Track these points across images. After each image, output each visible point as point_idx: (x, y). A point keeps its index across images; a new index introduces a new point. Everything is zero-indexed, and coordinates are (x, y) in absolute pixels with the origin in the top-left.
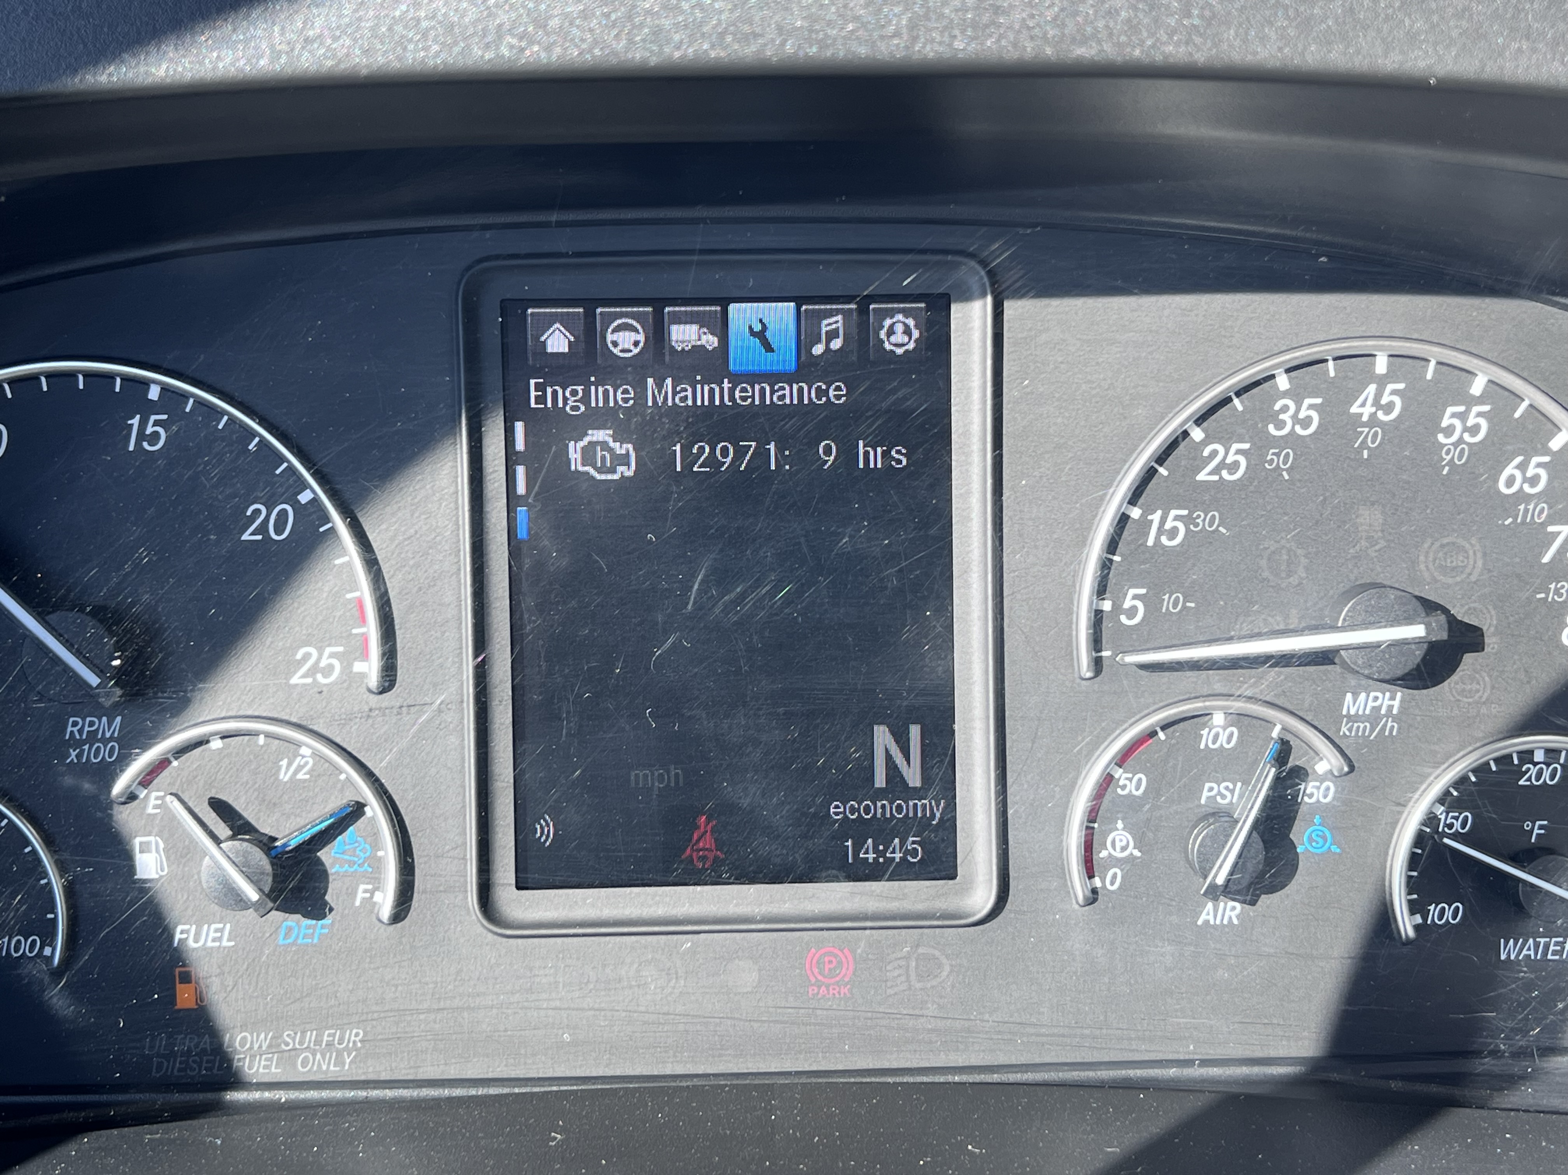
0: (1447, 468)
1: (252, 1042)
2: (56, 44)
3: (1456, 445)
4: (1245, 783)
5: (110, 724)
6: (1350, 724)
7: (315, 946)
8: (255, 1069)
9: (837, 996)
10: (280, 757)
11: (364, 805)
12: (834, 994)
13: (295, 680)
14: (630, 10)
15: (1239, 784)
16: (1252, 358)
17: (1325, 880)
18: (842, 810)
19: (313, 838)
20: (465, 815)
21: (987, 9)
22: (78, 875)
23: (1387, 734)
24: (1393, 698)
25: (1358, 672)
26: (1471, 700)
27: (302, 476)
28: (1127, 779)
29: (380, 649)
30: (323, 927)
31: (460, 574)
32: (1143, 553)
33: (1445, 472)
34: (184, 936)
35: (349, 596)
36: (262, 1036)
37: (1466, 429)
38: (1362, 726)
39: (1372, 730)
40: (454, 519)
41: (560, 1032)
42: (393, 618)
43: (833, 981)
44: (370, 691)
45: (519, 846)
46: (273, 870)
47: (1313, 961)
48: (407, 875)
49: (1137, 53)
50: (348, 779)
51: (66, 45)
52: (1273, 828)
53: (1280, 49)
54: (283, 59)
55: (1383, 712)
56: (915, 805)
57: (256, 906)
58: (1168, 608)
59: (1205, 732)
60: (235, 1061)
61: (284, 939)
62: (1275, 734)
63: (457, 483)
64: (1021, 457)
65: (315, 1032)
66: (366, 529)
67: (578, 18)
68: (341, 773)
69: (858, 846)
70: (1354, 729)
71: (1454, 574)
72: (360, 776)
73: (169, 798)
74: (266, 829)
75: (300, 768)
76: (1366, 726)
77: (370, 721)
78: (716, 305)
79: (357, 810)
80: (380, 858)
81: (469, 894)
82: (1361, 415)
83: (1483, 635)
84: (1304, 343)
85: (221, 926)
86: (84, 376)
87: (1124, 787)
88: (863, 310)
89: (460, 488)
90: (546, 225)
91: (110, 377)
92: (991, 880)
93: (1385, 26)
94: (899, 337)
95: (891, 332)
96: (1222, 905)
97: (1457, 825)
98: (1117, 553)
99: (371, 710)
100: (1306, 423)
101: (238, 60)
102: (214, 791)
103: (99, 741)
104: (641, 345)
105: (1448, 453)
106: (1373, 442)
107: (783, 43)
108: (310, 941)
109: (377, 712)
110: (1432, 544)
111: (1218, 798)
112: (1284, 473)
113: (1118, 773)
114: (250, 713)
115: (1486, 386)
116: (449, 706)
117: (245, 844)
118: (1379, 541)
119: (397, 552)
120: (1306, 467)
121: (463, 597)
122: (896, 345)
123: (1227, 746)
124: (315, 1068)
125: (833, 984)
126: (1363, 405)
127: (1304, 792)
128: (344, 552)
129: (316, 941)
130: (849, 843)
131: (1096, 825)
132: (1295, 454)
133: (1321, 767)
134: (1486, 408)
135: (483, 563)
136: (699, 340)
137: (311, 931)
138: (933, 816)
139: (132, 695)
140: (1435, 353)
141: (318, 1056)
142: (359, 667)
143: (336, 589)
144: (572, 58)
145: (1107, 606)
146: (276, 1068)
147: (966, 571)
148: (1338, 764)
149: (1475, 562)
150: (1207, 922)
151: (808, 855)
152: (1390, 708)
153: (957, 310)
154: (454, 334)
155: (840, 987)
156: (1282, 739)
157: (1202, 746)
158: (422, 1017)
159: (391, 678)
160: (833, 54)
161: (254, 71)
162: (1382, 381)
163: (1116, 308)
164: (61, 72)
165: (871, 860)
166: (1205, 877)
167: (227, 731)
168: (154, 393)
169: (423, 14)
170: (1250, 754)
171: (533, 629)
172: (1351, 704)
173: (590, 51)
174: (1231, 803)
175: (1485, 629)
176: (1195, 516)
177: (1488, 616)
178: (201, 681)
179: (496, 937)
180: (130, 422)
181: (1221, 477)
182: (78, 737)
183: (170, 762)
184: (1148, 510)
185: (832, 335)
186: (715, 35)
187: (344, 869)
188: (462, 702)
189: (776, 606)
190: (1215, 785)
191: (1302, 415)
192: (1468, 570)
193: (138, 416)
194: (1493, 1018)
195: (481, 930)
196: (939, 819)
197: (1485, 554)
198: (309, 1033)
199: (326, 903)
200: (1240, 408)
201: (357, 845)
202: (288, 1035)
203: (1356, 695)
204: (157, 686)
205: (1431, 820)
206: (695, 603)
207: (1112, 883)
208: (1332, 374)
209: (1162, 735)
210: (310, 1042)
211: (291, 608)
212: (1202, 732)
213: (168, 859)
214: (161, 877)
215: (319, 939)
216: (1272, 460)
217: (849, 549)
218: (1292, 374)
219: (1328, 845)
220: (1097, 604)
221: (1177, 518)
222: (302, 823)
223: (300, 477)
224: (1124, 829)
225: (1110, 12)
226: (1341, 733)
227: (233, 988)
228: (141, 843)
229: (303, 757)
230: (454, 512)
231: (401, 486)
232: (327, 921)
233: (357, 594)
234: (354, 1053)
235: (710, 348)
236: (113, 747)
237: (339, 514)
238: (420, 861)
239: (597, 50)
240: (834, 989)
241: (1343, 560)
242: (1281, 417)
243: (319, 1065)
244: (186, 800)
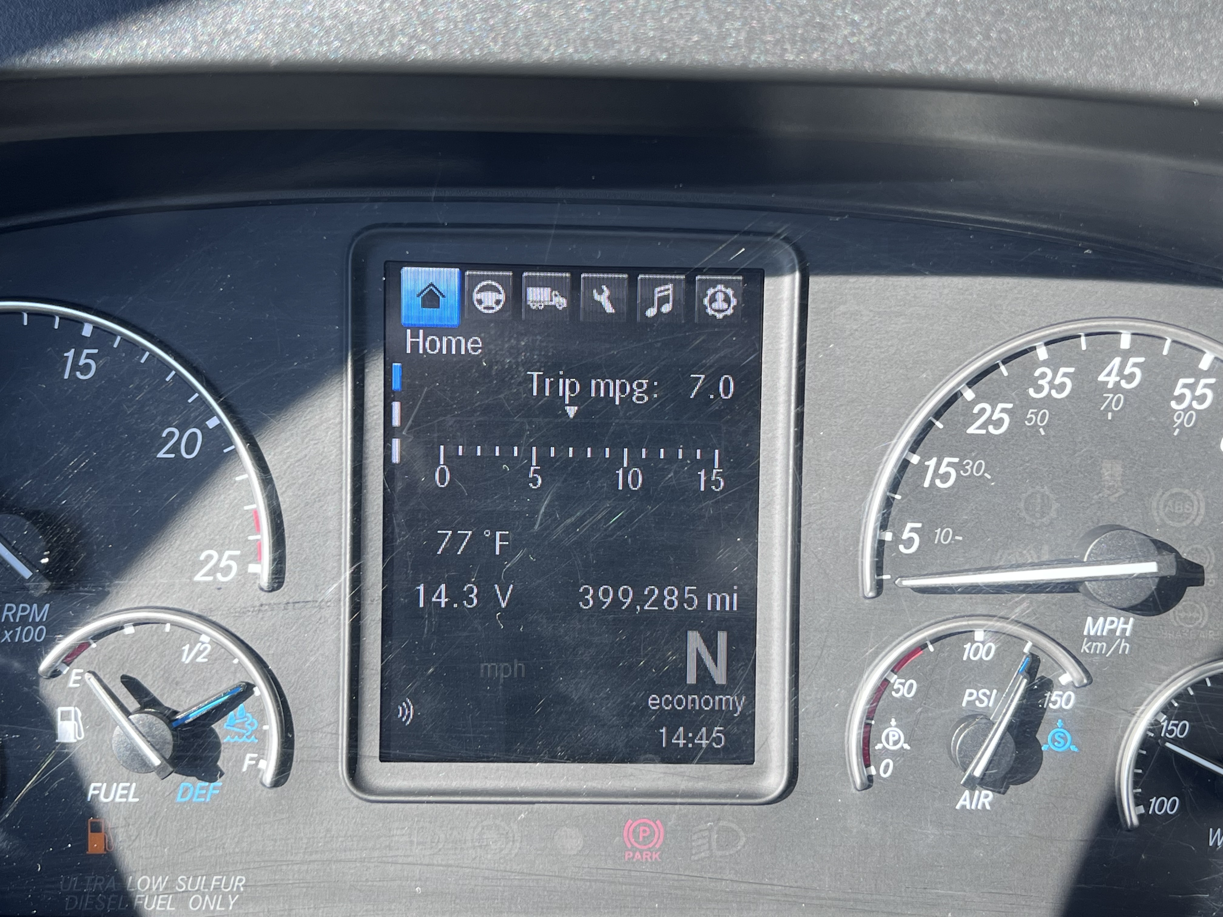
0: (1177, 430)
1: (151, 884)
2: (7, 28)
3: (1185, 411)
4: (1000, 690)
5: (40, 610)
6: (1090, 643)
7: (207, 804)
8: (153, 906)
9: (649, 860)
10: (183, 643)
11: (254, 686)
12: (646, 858)
13: (198, 578)
14: (506, 18)
15: (995, 691)
16: (1017, 332)
17: (1064, 774)
18: (658, 702)
19: (208, 714)
20: (339, 697)
21: (815, 27)
22: (6, 741)
23: (1120, 652)
24: (1126, 623)
25: (1099, 600)
26: (1191, 626)
27: (211, 405)
28: (900, 683)
29: (271, 555)
30: (214, 788)
31: (341, 492)
32: (920, 492)
33: (1176, 434)
34: (97, 792)
35: (246, 508)
36: (160, 879)
37: (1194, 398)
38: (1099, 645)
39: (1108, 649)
40: (338, 445)
41: (413, 884)
42: (284, 530)
43: (646, 848)
44: (262, 589)
45: (383, 726)
46: (174, 740)
47: (1052, 843)
48: (287, 748)
49: (942, 69)
50: (240, 663)
51: (16, 31)
52: (1025, 731)
53: (1066, 70)
54: (204, 49)
55: (1118, 634)
56: (721, 700)
57: (159, 770)
58: (939, 540)
59: (967, 646)
60: (136, 900)
61: (182, 797)
62: (1027, 649)
63: (342, 415)
64: (819, 408)
65: (204, 878)
66: (263, 451)
67: (460, 22)
68: (235, 658)
69: (671, 733)
70: (1093, 647)
71: (1181, 519)
72: (251, 662)
73: (87, 676)
74: (168, 702)
75: (199, 653)
76: (1103, 646)
77: (260, 615)
78: (566, 272)
79: (248, 689)
80: (265, 731)
81: (340, 764)
82: (1107, 383)
83: (1203, 572)
84: (1061, 321)
85: (128, 784)
86: (28, 314)
87: (898, 691)
88: (690, 281)
89: (344, 419)
90: (427, 200)
91: (50, 316)
92: (783, 766)
93: (1157, 53)
94: (720, 304)
95: (713, 300)
96: (977, 792)
97: (1177, 731)
98: (898, 492)
99: (261, 605)
100: (1061, 387)
101: (165, 48)
102: (126, 670)
103: (30, 624)
104: (502, 303)
105: (1179, 417)
106: (1116, 406)
107: (637, 50)
108: (203, 800)
109: (267, 607)
110: (1163, 493)
111: (977, 703)
112: (1041, 430)
113: (893, 678)
114: (159, 604)
115: (1213, 362)
116: (329, 604)
117: (150, 716)
118: (1119, 489)
119: (288, 472)
120: (1059, 425)
121: (344, 512)
122: (716, 311)
123: (985, 658)
124: (204, 908)
125: (646, 850)
126: (1109, 374)
127: (1049, 699)
128: (244, 470)
129: (208, 800)
130: (663, 730)
131: (873, 722)
132: (1050, 413)
133: (1065, 679)
134: (1212, 381)
135: (361, 483)
136: (551, 301)
137: (204, 792)
138: (735, 711)
139: (58, 589)
140: (1170, 334)
141: (207, 898)
142: (253, 568)
143: (236, 501)
144: (455, 57)
145: (888, 536)
146: (170, 907)
147: (770, 503)
148: (1079, 677)
149: (1199, 510)
150: (964, 807)
151: (628, 741)
152: (1124, 630)
153: (769, 283)
154: (344, 290)
155: (652, 853)
156: (1032, 654)
157: (965, 658)
158: (296, 868)
159: (280, 580)
160: (680, 61)
161: (178, 58)
162: (1126, 355)
163: (904, 286)
164: (11, 52)
165: (681, 746)
166: (965, 770)
167: (139, 619)
168: (87, 331)
169: (327, 14)
170: (1005, 666)
171: (402, 542)
172: (1091, 627)
173: (471, 50)
174: (988, 706)
175: (1205, 566)
176: (964, 463)
177: (1208, 556)
178: (117, 578)
179: (360, 801)
180: (66, 355)
181: (988, 432)
182: (12, 620)
183: (90, 645)
184: (926, 457)
185: (664, 300)
186: (578, 42)
187: (234, 740)
188: (340, 600)
189: (610, 529)
190: (974, 691)
191: (1057, 381)
192: (1192, 517)
193: (73, 350)
194: (1207, 899)
195: (348, 794)
196: (740, 712)
197: (1207, 504)
198: (200, 878)
199: (218, 769)
200: (1006, 374)
201: (246, 719)
202: (182, 879)
203: (1095, 620)
204: (79, 581)
205: (1155, 726)
206: (540, 525)
207: (885, 772)
208: (1084, 347)
209: (931, 648)
210: (200, 885)
211: (197, 517)
212: (965, 646)
213: (84, 726)
214: (78, 741)
215: (211, 798)
216: (1031, 419)
217: (674, 482)
218: (1049, 346)
219: (1068, 744)
220: (880, 535)
221: (949, 465)
222: (200, 699)
223: (208, 406)
224: (896, 726)
225: (920, 32)
226: (1082, 651)
227: (136, 838)
228: (62, 712)
229: (203, 643)
230: (339, 440)
231: (294, 416)
232: (219, 783)
233: (254, 506)
234: (237, 896)
235: (561, 308)
236: (41, 630)
237: (241, 439)
238: (299, 734)
239: (477, 50)
240: (647, 854)
241: (1088, 505)
242: (1040, 382)
243: (208, 906)
244: (102, 677)
